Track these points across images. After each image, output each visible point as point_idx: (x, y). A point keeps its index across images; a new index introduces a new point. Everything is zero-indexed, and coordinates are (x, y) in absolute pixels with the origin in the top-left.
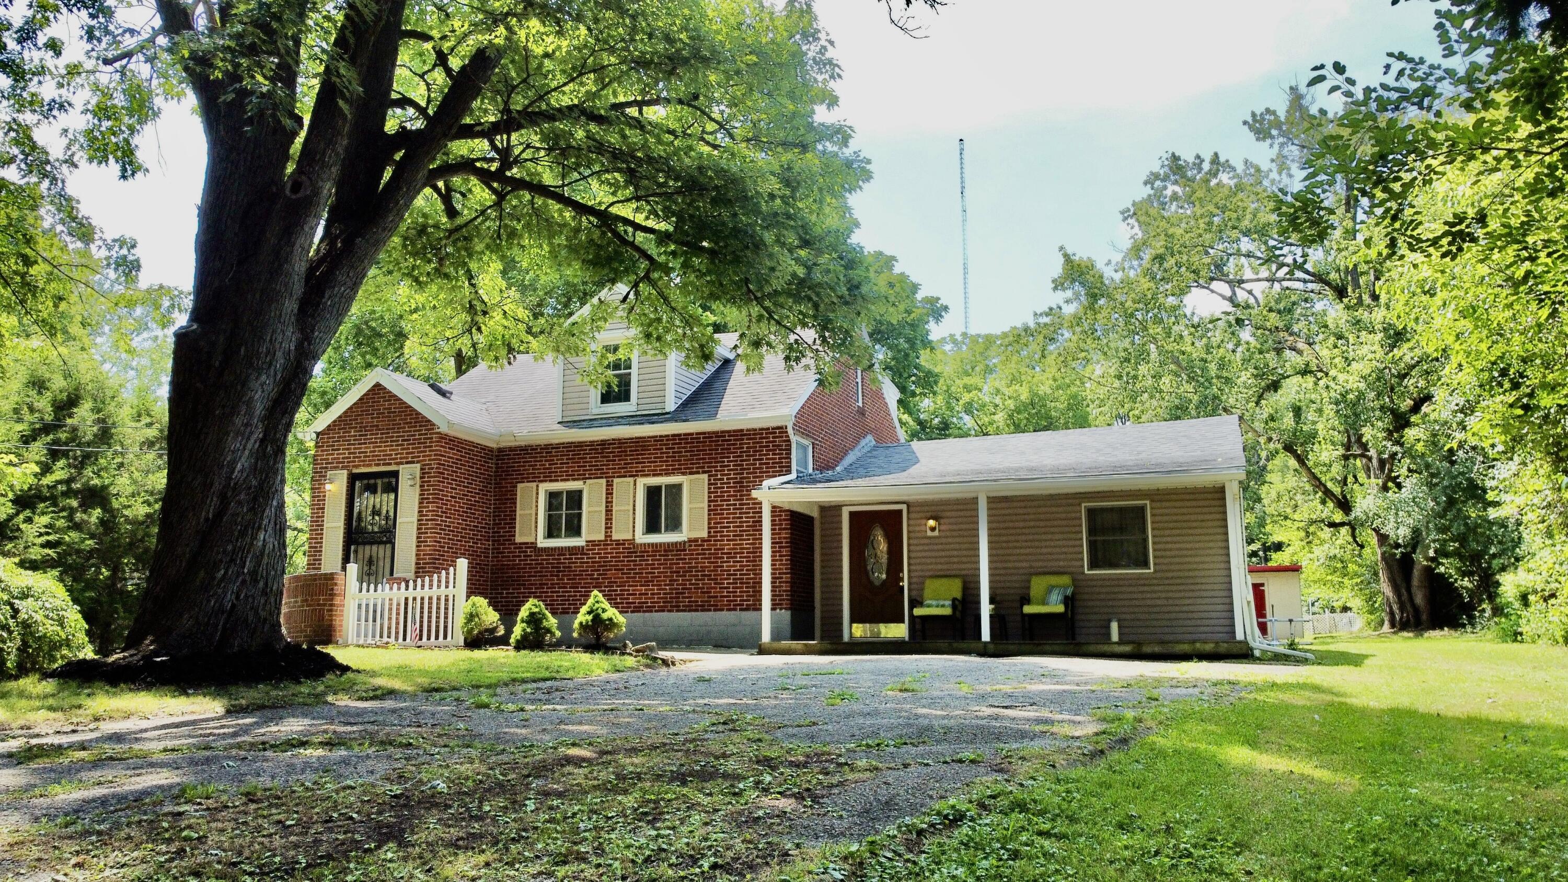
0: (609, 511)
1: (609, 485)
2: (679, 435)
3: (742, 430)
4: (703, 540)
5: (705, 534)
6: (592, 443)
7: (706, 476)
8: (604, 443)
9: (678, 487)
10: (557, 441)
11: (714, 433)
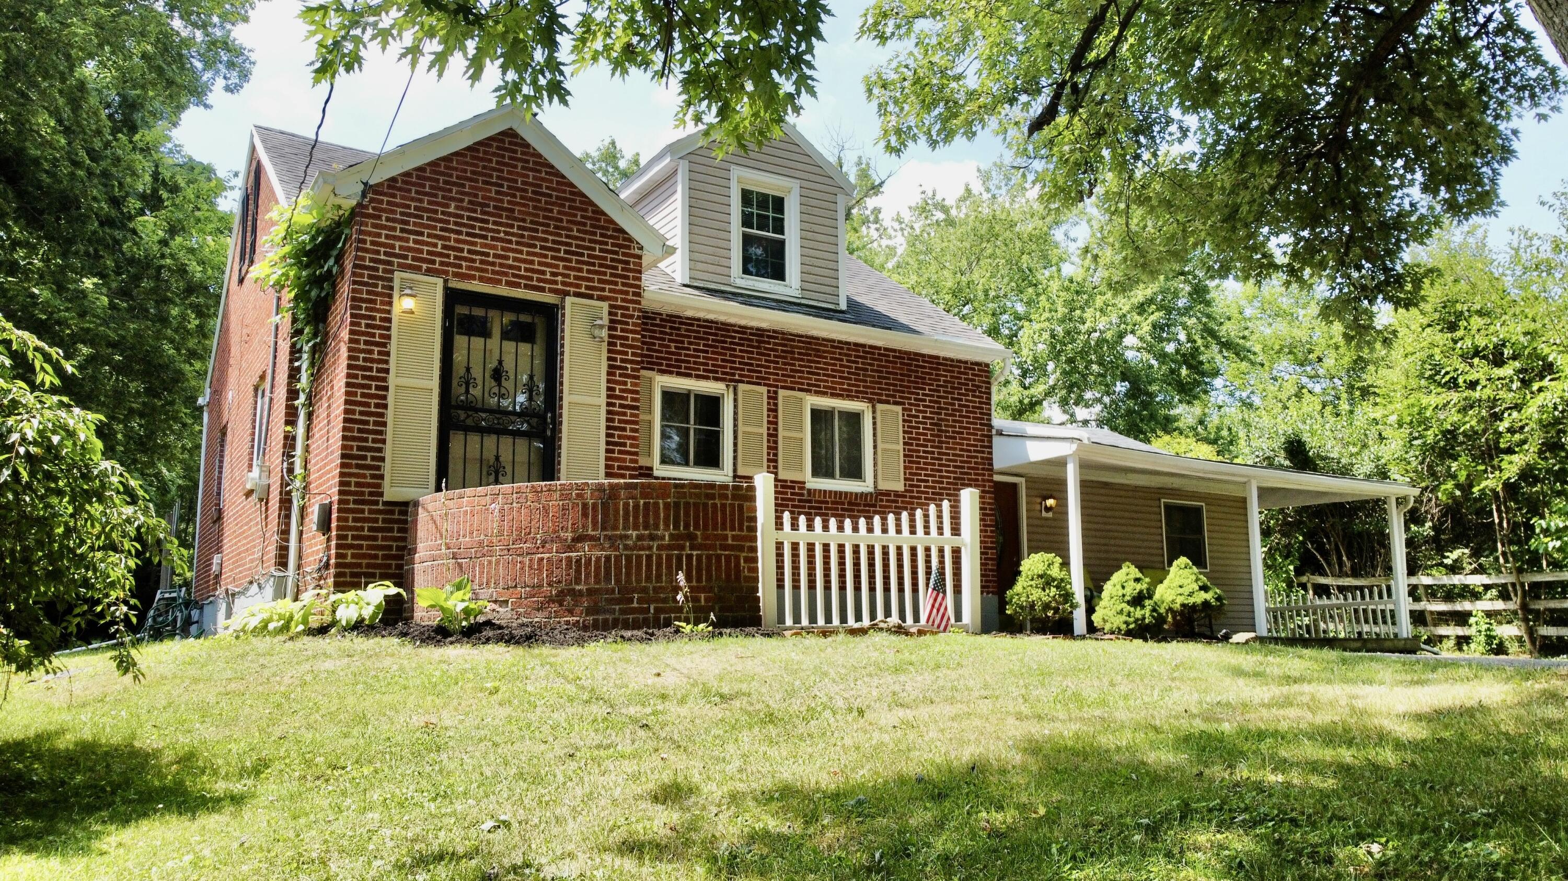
0: (773, 436)
1: (773, 397)
2: (863, 346)
3: (937, 357)
4: (897, 494)
5: (899, 486)
6: (743, 329)
7: (899, 409)
8: (760, 333)
9: (854, 419)
10: (689, 313)
11: (906, 353)
